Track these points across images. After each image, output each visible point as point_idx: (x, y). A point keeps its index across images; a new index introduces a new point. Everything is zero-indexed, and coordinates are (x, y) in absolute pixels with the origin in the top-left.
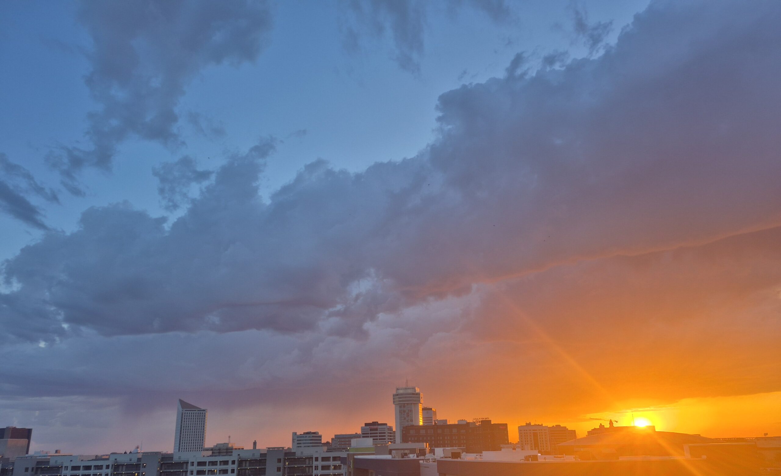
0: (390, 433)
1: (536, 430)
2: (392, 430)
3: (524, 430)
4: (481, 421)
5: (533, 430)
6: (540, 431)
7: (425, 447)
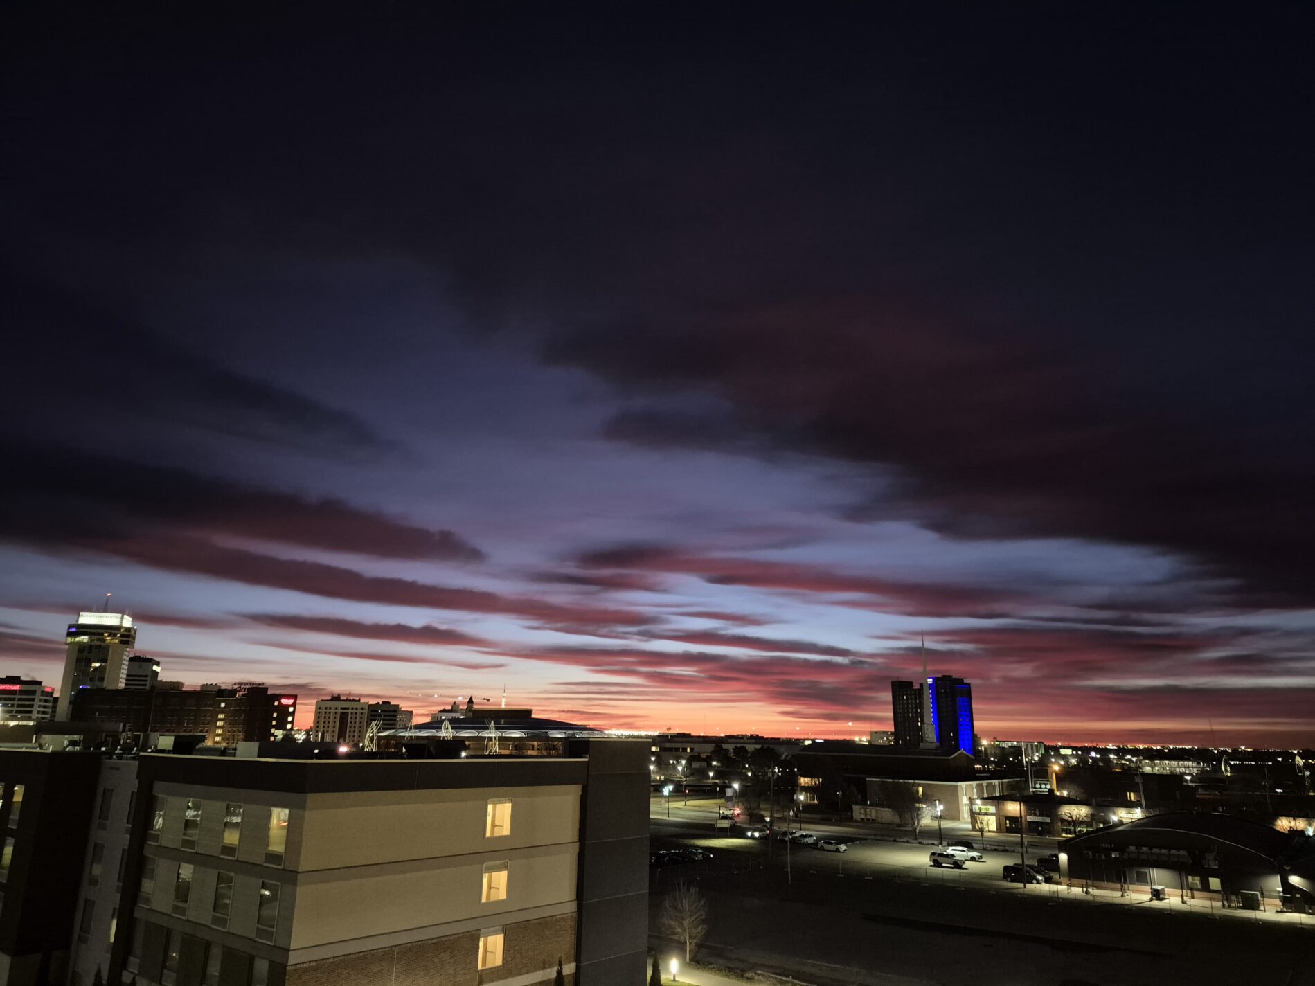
0: (46, 701)
1: (348, 709)
2: (52, 696)
3: (326, 708)
4: (248, 689)
5: (342, 709)
6: (353, 711)
7: (121, 730)
